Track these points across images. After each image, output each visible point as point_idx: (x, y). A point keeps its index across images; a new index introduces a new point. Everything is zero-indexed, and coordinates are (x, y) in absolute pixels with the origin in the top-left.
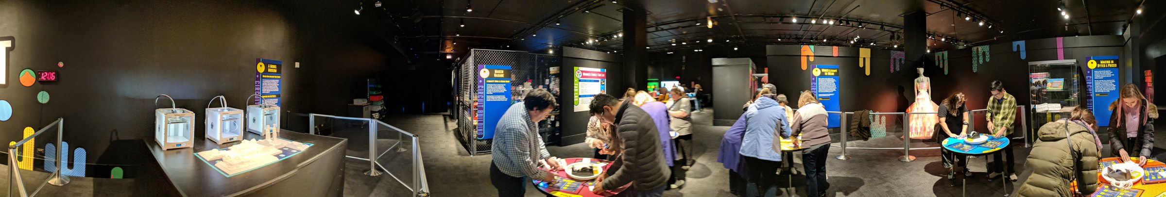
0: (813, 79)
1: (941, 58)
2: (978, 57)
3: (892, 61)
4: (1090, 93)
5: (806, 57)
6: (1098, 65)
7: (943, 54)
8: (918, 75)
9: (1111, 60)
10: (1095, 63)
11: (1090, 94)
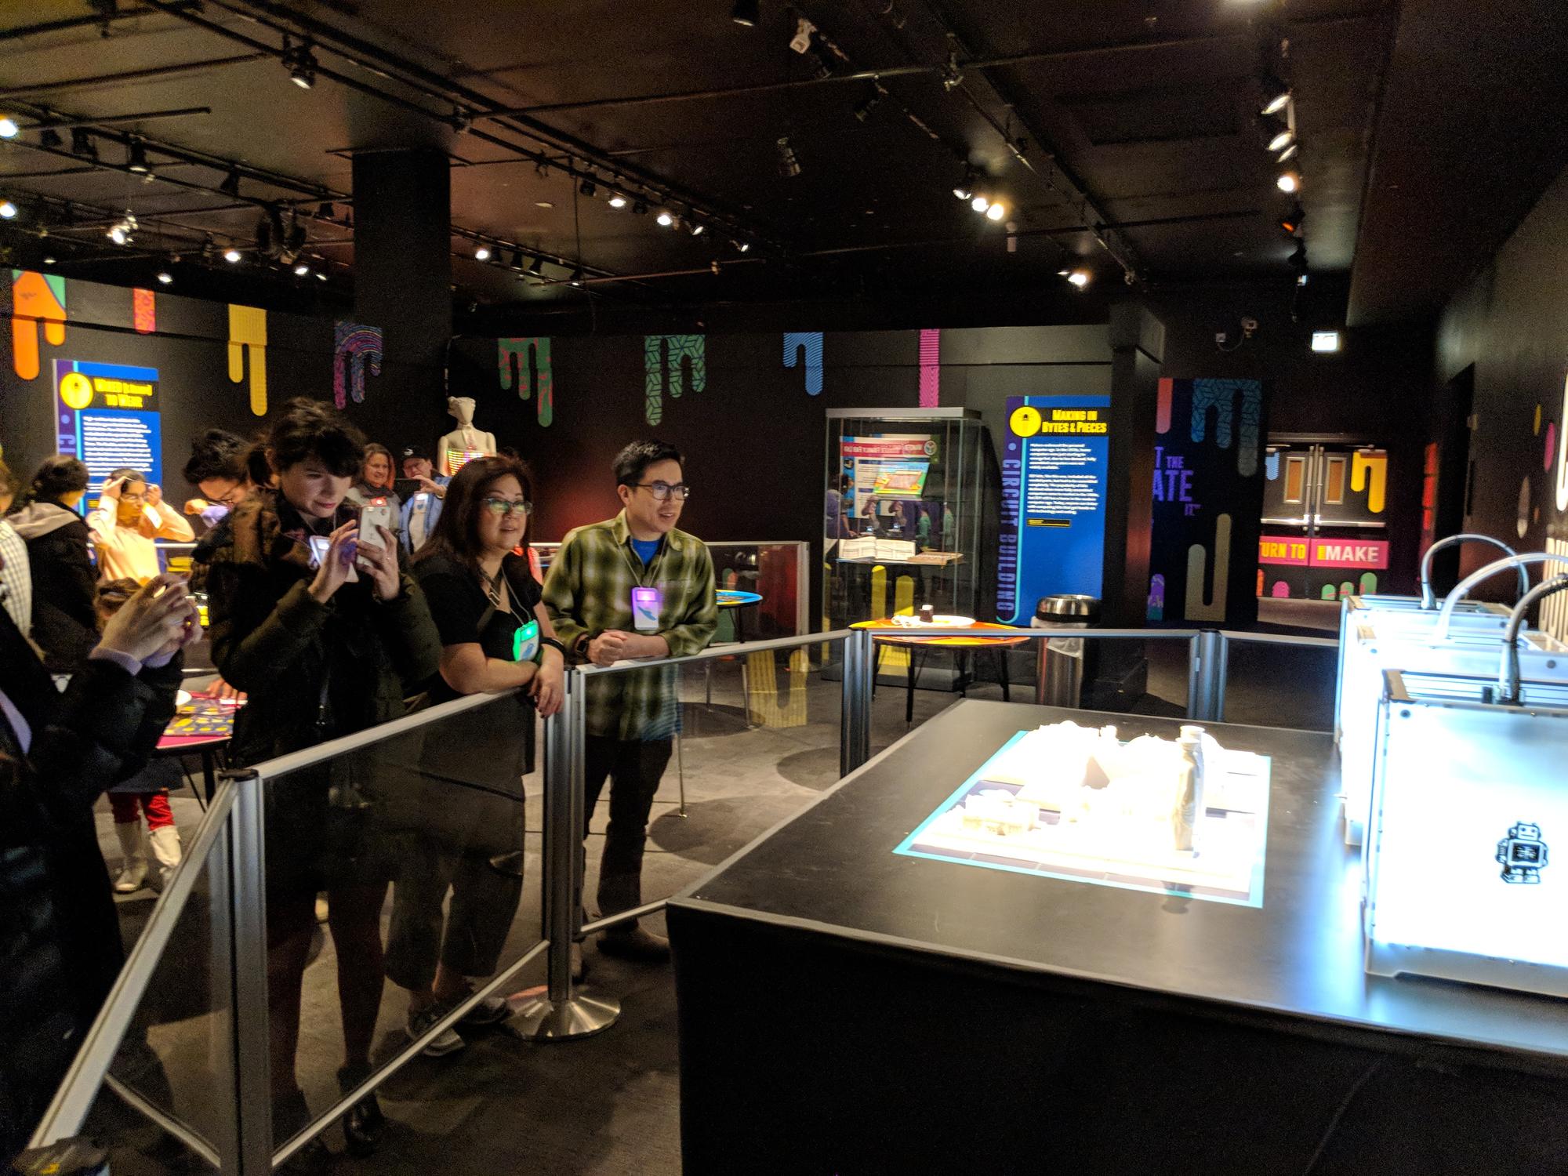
0: (66, 419)
1: (523, 362)
2: (665, 372)
3: (339, 364)
4: (1013, 513)
5: (33, 324)
6: (1046, 424)
7: (532, 350)
8: (452, 424)
9: (1087, 409)
10: (1035, 416)
11: (1010, 518)
